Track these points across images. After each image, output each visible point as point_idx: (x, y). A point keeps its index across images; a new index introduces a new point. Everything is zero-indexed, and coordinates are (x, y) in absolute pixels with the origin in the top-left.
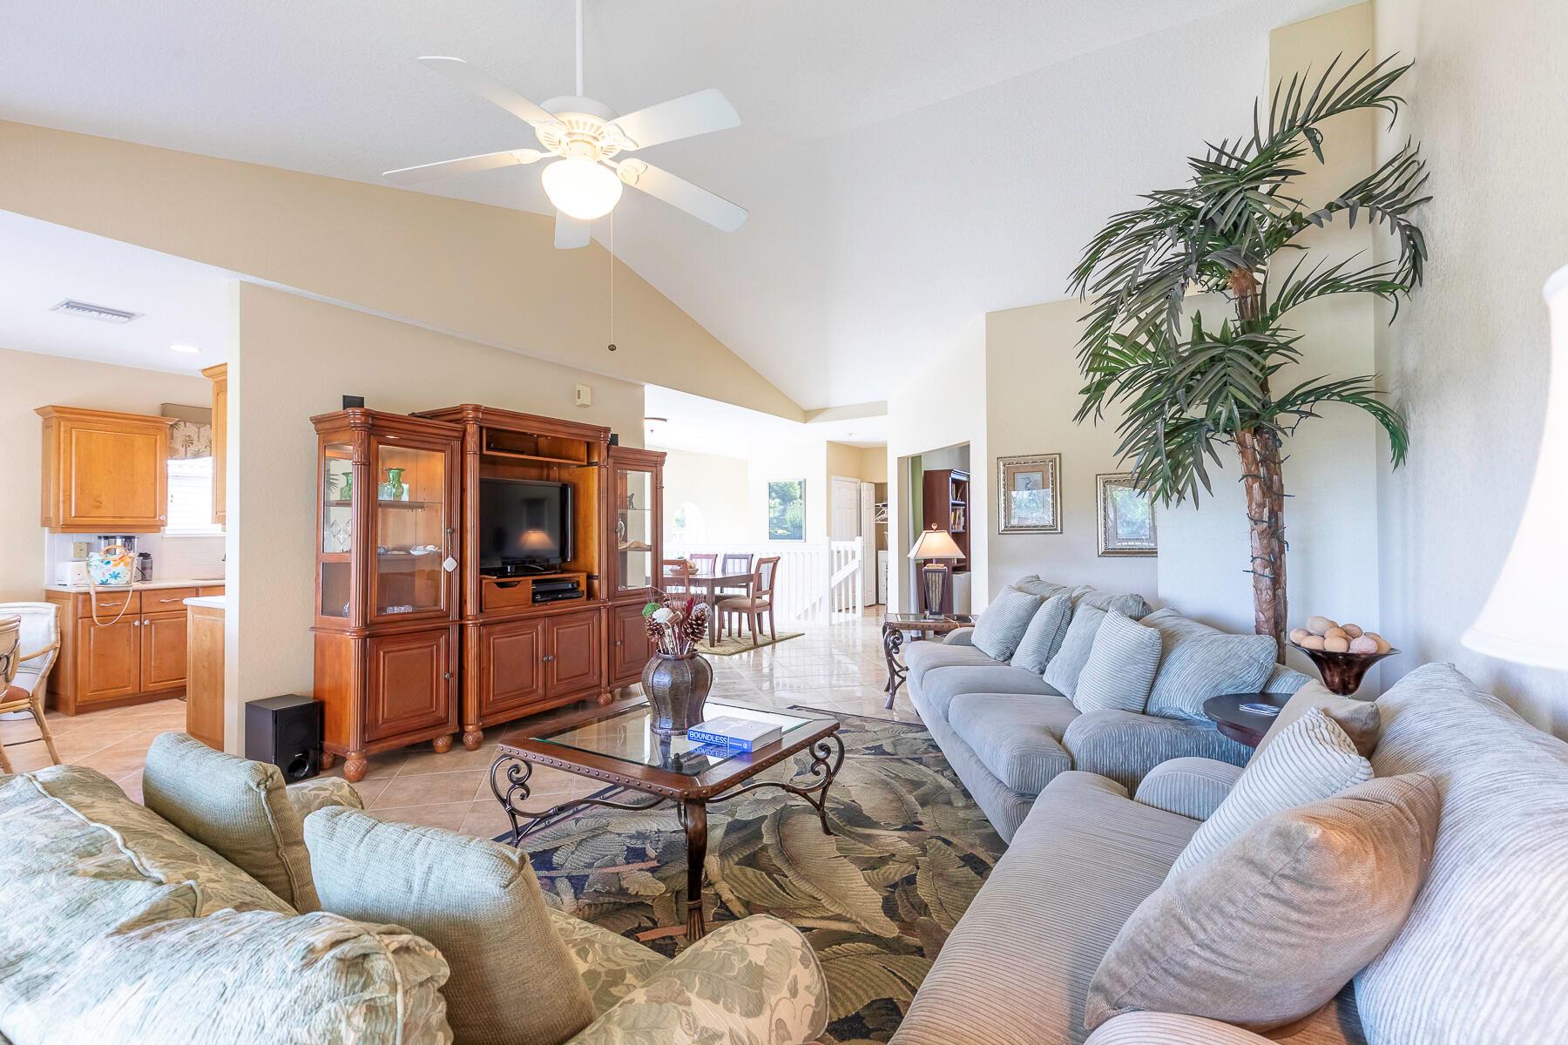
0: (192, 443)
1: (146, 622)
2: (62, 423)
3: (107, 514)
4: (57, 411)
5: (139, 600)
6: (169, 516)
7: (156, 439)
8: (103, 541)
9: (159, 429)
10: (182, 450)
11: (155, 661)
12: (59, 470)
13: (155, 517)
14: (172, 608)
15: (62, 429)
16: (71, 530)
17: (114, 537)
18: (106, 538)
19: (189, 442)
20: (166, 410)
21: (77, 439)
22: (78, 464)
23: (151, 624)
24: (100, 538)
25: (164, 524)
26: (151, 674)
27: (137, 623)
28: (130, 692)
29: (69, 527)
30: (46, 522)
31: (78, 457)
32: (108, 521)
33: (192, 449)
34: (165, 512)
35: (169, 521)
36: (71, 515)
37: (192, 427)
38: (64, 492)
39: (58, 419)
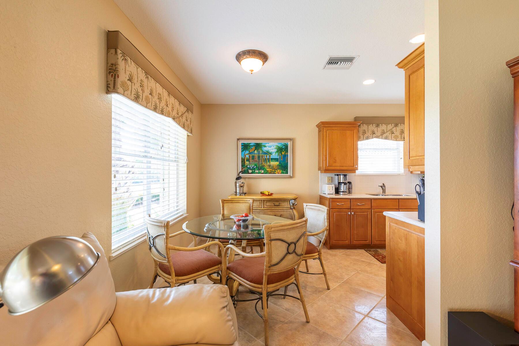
0: (366, 133)
1: (353, 213)
2: (324, 129)
3: (337, 165)
4: (323, 124)
5: (350, 203)
6: (359, 166)
7: (354, 132)
8: (336, 176)
9: (355, 127)
10: (362, 136)
11: (356, 231)
12: (323, 148)
13: (354, 166)
14: (362, 207)
15: (324, 131)
16: (328, 172)
17: (340, 175)
18: (337, 175)
19: (364, 132)
20: (356, 119)
21: (328, 134)
22: (329, 144)
23: (354, 214)
24: (335, 175)
25: (357, 169)
26: (354, 237)
27: (349, 213)
28: (348, 243)
29: (327, 171)
30: (319, 169)
31: (329, 142)
32: (338, 168)
33: (366, 135)
34: (357, 164)
35: (359, 168)
36: (327, 165)
37: (365, 126)
38: (325, 156)
39: (323, 126)
